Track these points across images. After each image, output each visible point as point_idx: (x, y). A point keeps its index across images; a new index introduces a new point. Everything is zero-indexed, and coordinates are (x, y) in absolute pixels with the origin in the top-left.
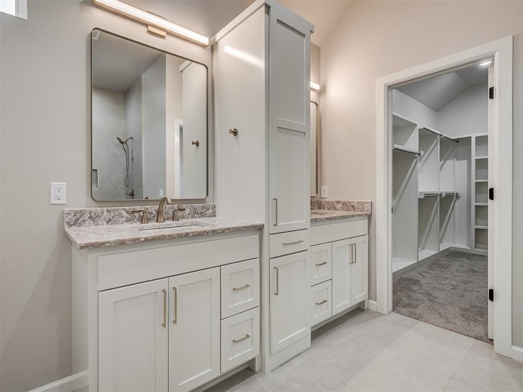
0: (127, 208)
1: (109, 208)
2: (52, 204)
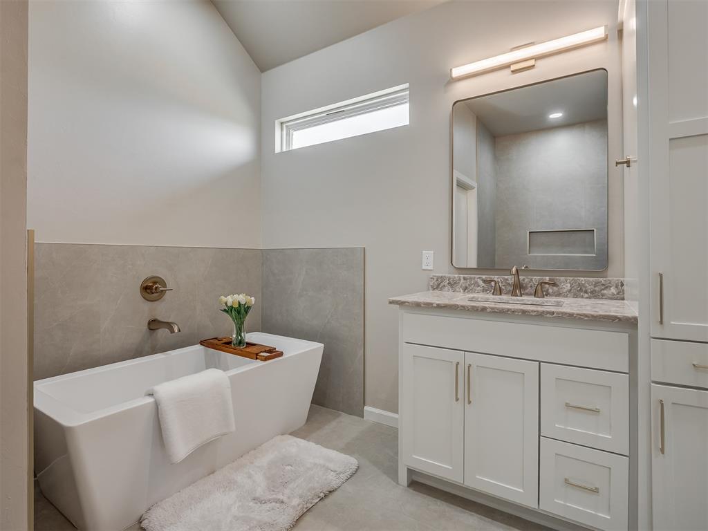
0: (484, 277)
1: (466, 276)
2: (424, 270)
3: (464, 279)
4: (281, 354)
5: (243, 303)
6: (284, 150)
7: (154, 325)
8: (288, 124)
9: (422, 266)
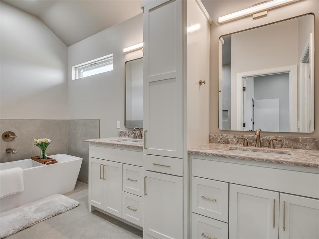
3: (128, 132)
4: (57, 162)
5: (43, 142)
6: (77, 78)
7: (9, 151)
8: (78, 68)
9: (117, 127)
